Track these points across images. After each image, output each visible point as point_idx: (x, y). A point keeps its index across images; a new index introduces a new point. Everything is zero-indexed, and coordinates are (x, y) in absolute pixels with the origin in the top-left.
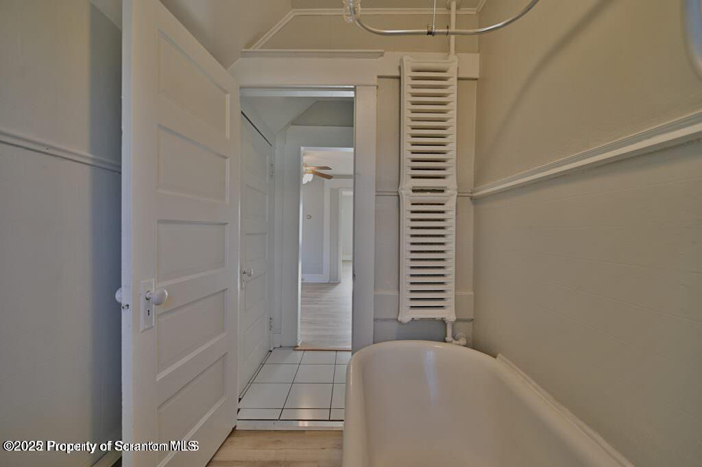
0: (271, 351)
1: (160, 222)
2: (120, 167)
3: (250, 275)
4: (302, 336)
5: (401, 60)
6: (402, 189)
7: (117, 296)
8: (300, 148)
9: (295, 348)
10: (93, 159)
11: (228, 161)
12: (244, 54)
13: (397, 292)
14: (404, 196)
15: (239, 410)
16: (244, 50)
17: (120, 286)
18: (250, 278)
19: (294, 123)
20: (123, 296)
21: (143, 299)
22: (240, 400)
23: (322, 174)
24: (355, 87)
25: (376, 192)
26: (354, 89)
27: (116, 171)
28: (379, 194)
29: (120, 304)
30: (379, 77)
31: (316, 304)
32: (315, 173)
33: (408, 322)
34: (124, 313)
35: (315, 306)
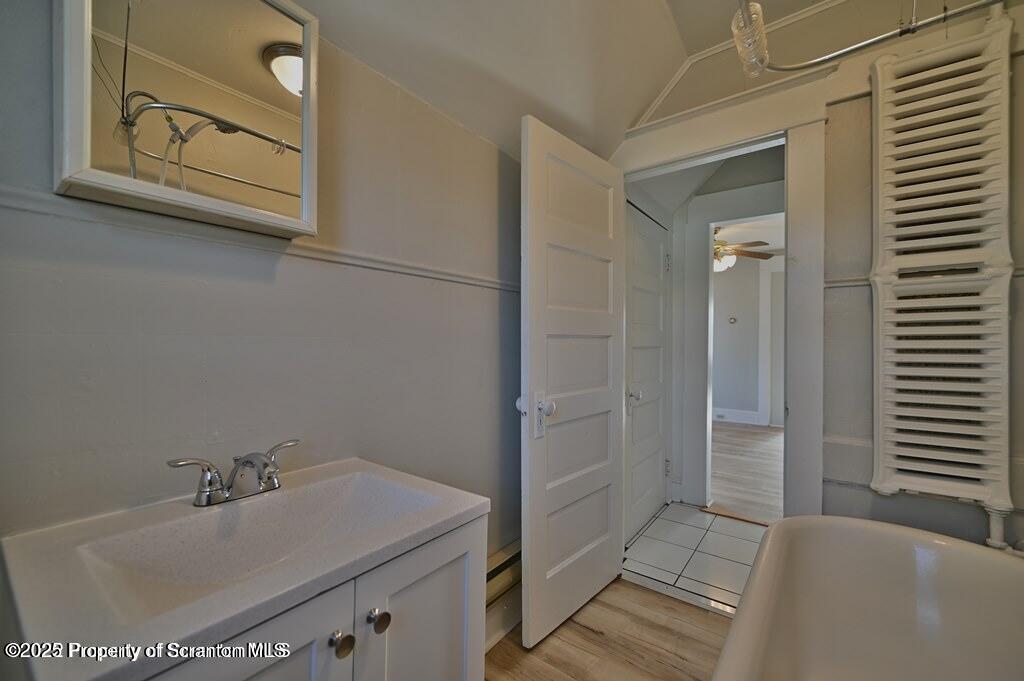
0: (667, 505)
1: (549, 336)
2: (520, 288)
3: (638, 399)
4: (713, 495)
5: (873, 68)
6: (876, 275)
7: (518, 404)
8: (708, 226)
9: (703, 508)
10: (501, 284)
11: (611, 265)
12: (628, 136)
13: (870, 442)
14: (879, 286)
15: (625, 559)
16: (628, 131)
17: (520, 395)
18: (638, 403)
19: (699, 192)
20: (522, 404)
21: (536, 410)
22: (626, 549)
23: (754, 253)
24: (786, 132)
25: (826, 282)
26: (785, 135)
27: (516, 292)
28: (830, 285)
29: (520, 412)
30: (829, 105)
31: (742, 455)
32: (740, 253)
33: (893, 495)
34: (523, 418)
35: (742, 458)
